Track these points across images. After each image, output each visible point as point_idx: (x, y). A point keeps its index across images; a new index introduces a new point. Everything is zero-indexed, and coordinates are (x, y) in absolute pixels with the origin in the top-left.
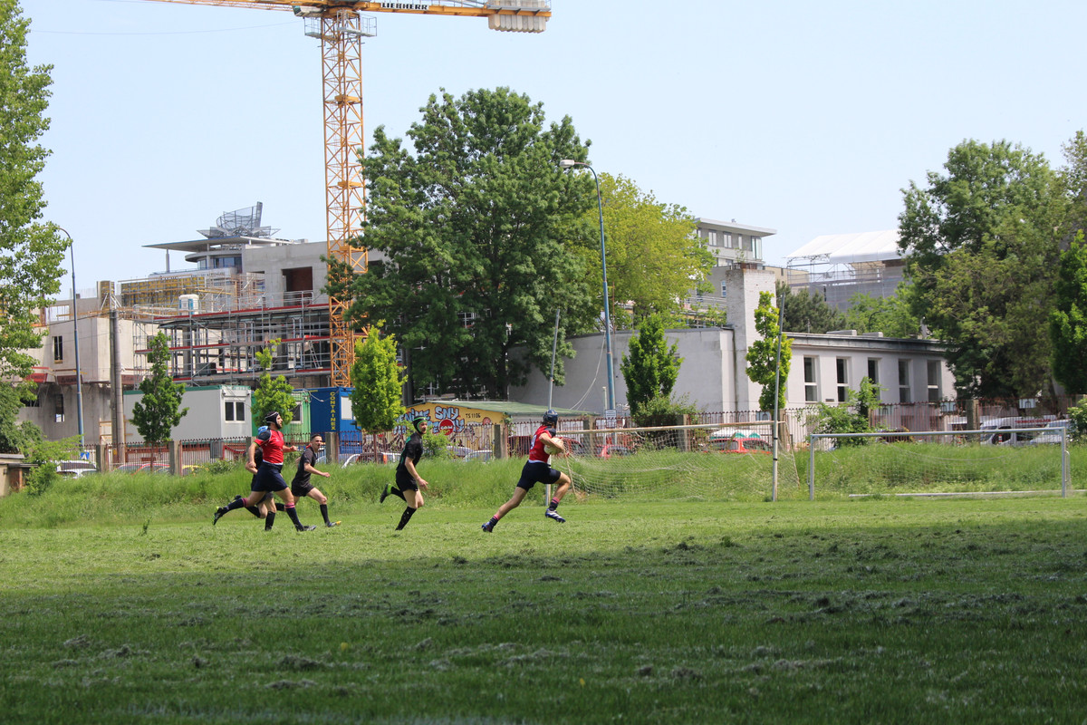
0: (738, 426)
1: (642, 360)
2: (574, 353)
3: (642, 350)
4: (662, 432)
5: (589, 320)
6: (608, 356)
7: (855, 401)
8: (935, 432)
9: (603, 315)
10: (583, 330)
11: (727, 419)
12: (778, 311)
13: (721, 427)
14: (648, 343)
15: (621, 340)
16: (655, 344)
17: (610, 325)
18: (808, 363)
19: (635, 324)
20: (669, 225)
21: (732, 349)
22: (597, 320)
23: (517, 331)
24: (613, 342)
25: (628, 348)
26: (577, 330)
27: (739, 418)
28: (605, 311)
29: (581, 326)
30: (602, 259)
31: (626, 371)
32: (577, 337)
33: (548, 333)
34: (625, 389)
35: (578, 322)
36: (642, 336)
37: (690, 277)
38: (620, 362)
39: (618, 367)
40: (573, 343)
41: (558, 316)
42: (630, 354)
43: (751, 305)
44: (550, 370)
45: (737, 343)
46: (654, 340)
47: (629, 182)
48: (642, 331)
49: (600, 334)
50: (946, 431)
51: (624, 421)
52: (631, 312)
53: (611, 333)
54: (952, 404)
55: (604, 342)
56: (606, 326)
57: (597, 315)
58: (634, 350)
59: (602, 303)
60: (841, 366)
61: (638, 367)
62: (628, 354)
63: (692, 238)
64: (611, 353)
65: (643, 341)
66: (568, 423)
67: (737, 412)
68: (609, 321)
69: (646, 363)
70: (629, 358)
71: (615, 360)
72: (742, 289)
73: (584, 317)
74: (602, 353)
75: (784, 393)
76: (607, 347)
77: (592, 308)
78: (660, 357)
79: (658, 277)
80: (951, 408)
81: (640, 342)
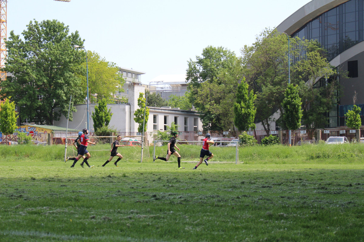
0: (130, 137)
1: (99, 114)
2: (76, 110)
3: (99, 111)
4: (105, 138)
5: (82, 100)
6: (88, 112)
7: (170, 130)
8: (195, 141)
9: (86, 98)
10: (80, 103)
11: (127, 134)
12: (145, 99)
13: (125, 137)
14: (101, 108)
15: (92, 106)
16: (104, 108)
17: (89, 101)
18: (155, 117)
19: (97, 102)
20: (110, 69)
21: (129, 111)
22: (85, 100)
23: (57, 102)
24: (90, 107)
25: (95, 110)
26: (78, 103)
27: (131, 134)
28: (87, 97)
29: (79, 101)
30: (87, 79)
31: (93, 117)
32: (77, 105)
33: (68, 103)
34: (93, 123)
35: (78, 100)
36: (99, 106)
37: (116, 87)
38: (92, 114)
39: (91, 116)
40: (76, 107)
41: (71, 98)
42: (95, 111)
43: (136, 97)
44: (68, 116)
45: (131, 109)
46: (103, 107)
47: (97, 54)
48: (99, 104)
49: (85, 104)
50: (199, 141)
51: (92, 134)
52: (96, 97)
53: (89, 104)
54: (201, 132)
55: (87, 107)
56: (88, 102)
57: (85, 98)
58: (96, 110)
59: (86, 94)
60: (165, 118)
61: (97, 116)
62: (94, 112)
63: (117, 73)
64: (89, 111)
65: (100, 107)
66: (73, 134)
67: (130, 132)
68: (89, 100)
69: (100, 115)
70: (94, 113)
71: (90, 113)
72: (134, 91)
73: (80, 99)
74: (86, 111)
75: (146, 127)
76: (87, 109)
77: (83, 95)
78: (105, 113)
79: (106, 86)
80: (201, 133)
81: (99, 108)
